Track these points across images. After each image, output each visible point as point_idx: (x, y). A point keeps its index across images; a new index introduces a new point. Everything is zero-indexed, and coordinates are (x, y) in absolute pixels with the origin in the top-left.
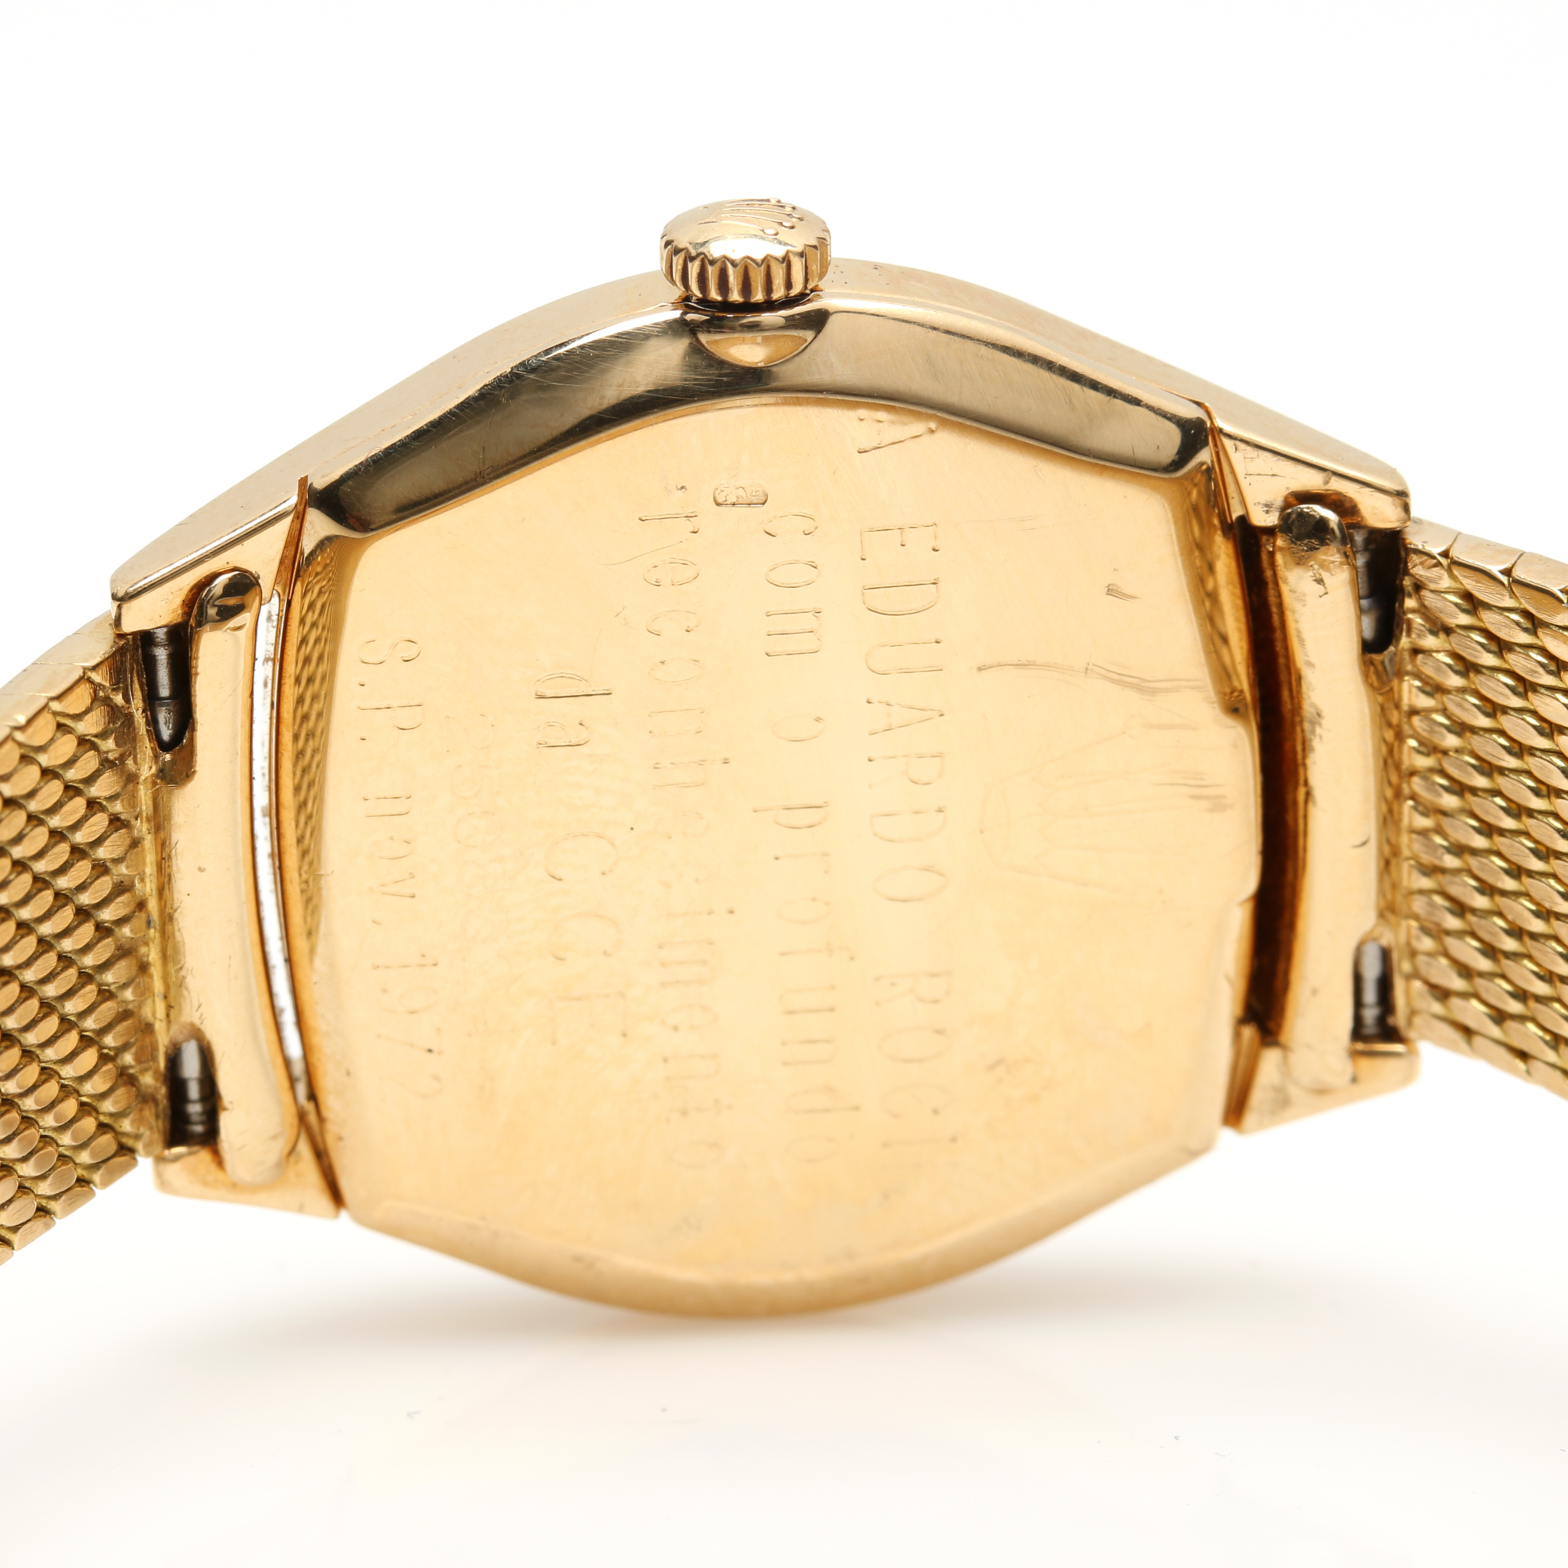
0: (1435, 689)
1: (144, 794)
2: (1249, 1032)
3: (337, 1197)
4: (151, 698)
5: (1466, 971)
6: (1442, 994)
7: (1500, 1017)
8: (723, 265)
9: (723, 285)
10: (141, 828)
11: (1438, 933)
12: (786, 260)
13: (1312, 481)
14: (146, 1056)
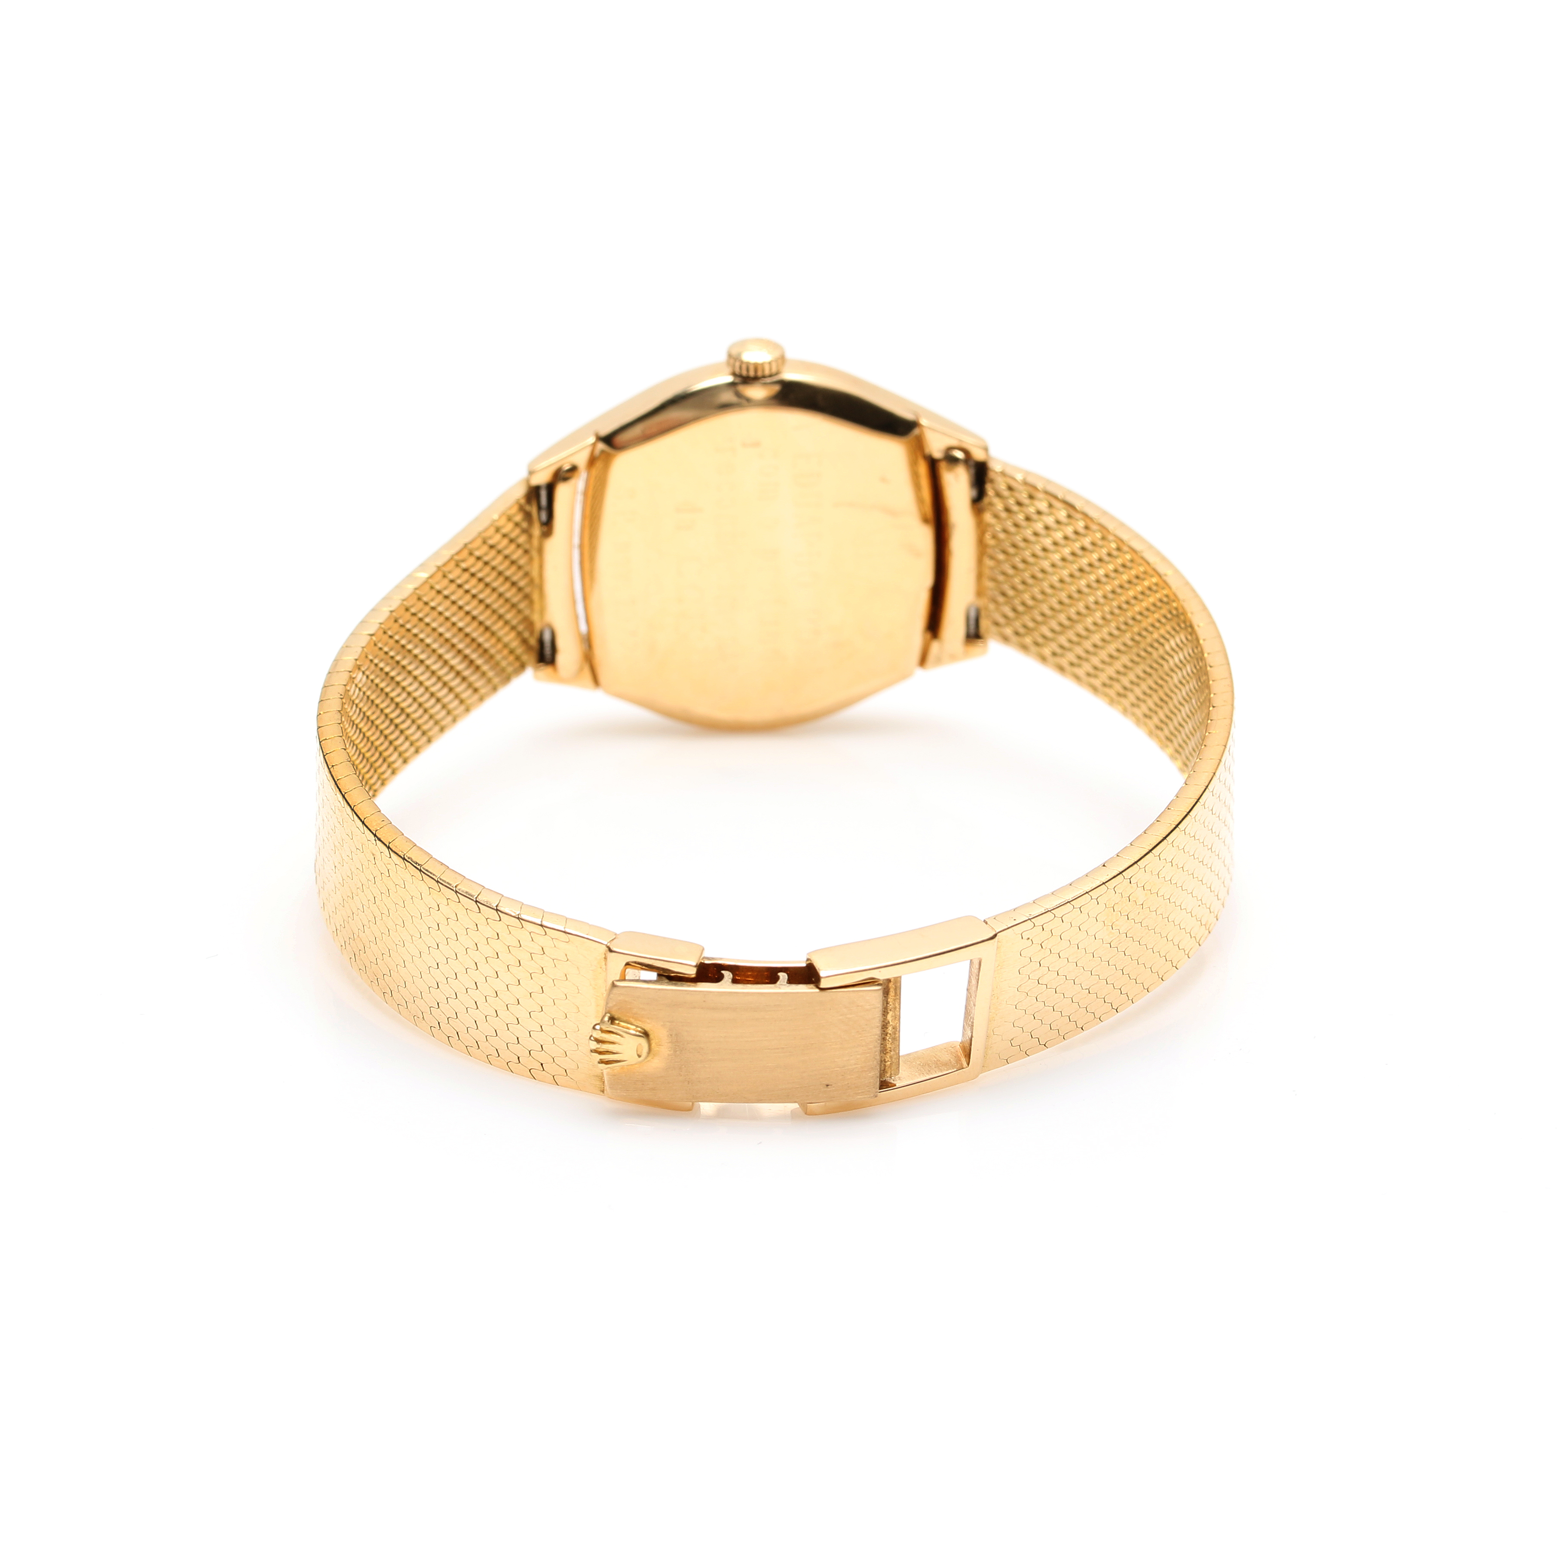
0: (996, 516)
1: (535, 542)
2: (929, 636)
3: (596, 681)
4: (539, 508)
5: (1005, 616)
6: (997, 624)
7: (1017, 633)
8: (748, 364)
9: (748, 370)
10: (534, 554)
11: (994, 601)
12: (770, 363)
13: (953, 443)
14: (532, 633)
